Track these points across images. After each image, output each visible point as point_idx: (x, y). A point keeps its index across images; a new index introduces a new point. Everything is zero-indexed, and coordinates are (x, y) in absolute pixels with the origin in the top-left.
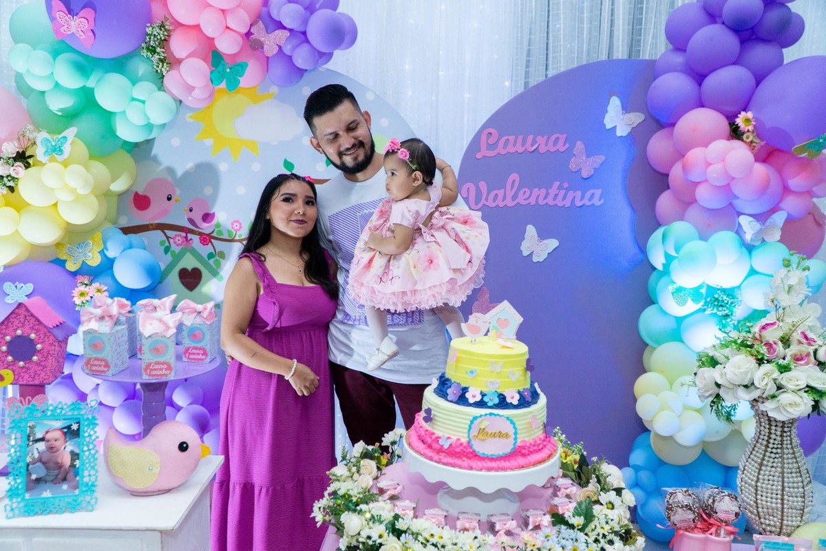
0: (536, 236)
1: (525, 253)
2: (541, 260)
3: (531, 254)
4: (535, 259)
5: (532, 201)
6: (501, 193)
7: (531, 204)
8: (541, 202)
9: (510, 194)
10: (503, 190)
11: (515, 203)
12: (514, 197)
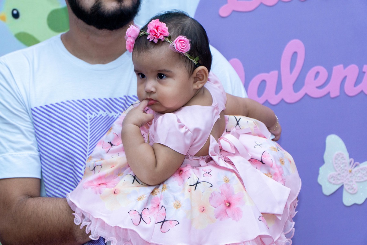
0: (346, 155)
1: (328, 189)
2: (360, 201)
3: (340, 190)
4: (348, 200)
5: (333, 89)
6: (271, 77)
7: (332, 95)
8: (351, 90)
9: (289, 79)
10: (276, 72)
11: (301, 94)
12: (298, 84)
